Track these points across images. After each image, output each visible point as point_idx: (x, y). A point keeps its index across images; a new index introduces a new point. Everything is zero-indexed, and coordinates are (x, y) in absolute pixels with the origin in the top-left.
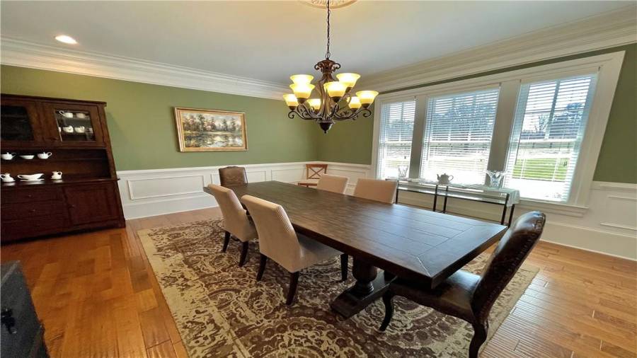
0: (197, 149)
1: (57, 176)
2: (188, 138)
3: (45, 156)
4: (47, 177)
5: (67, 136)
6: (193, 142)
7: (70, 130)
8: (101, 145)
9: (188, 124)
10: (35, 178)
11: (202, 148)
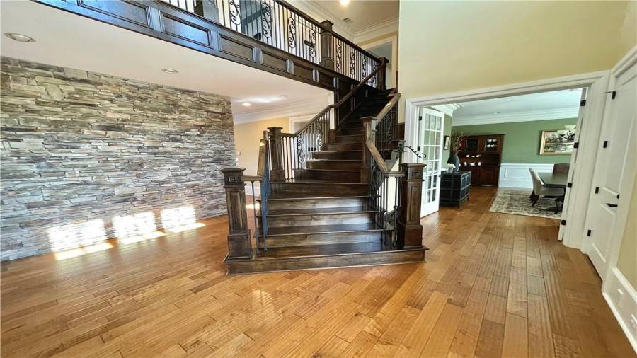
0: (552, 153)
1: (480, 164)
2: (547, 147)
3: (478, 156)
4: (476, 164)
5: (487, 148)
6: (549, 149)
7: (489, 146)
8: (498, 152)
9: (549, 139)
10: (473, 164)
11: (557, 152)
